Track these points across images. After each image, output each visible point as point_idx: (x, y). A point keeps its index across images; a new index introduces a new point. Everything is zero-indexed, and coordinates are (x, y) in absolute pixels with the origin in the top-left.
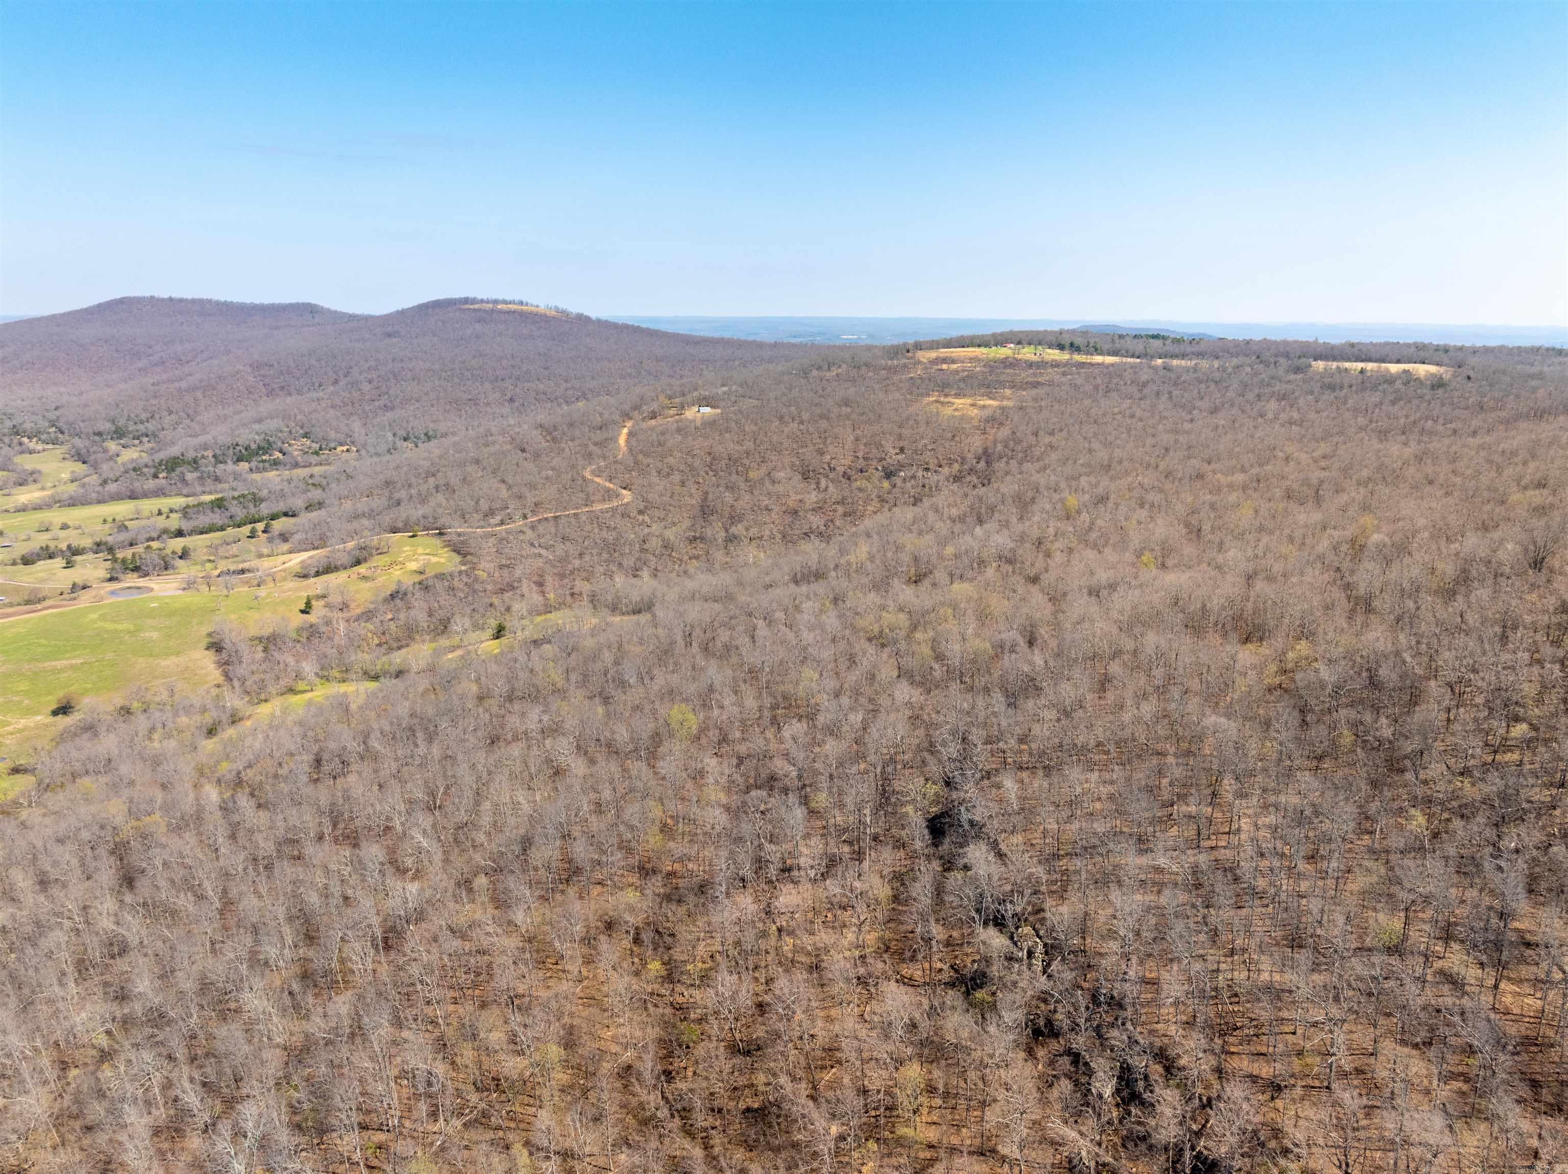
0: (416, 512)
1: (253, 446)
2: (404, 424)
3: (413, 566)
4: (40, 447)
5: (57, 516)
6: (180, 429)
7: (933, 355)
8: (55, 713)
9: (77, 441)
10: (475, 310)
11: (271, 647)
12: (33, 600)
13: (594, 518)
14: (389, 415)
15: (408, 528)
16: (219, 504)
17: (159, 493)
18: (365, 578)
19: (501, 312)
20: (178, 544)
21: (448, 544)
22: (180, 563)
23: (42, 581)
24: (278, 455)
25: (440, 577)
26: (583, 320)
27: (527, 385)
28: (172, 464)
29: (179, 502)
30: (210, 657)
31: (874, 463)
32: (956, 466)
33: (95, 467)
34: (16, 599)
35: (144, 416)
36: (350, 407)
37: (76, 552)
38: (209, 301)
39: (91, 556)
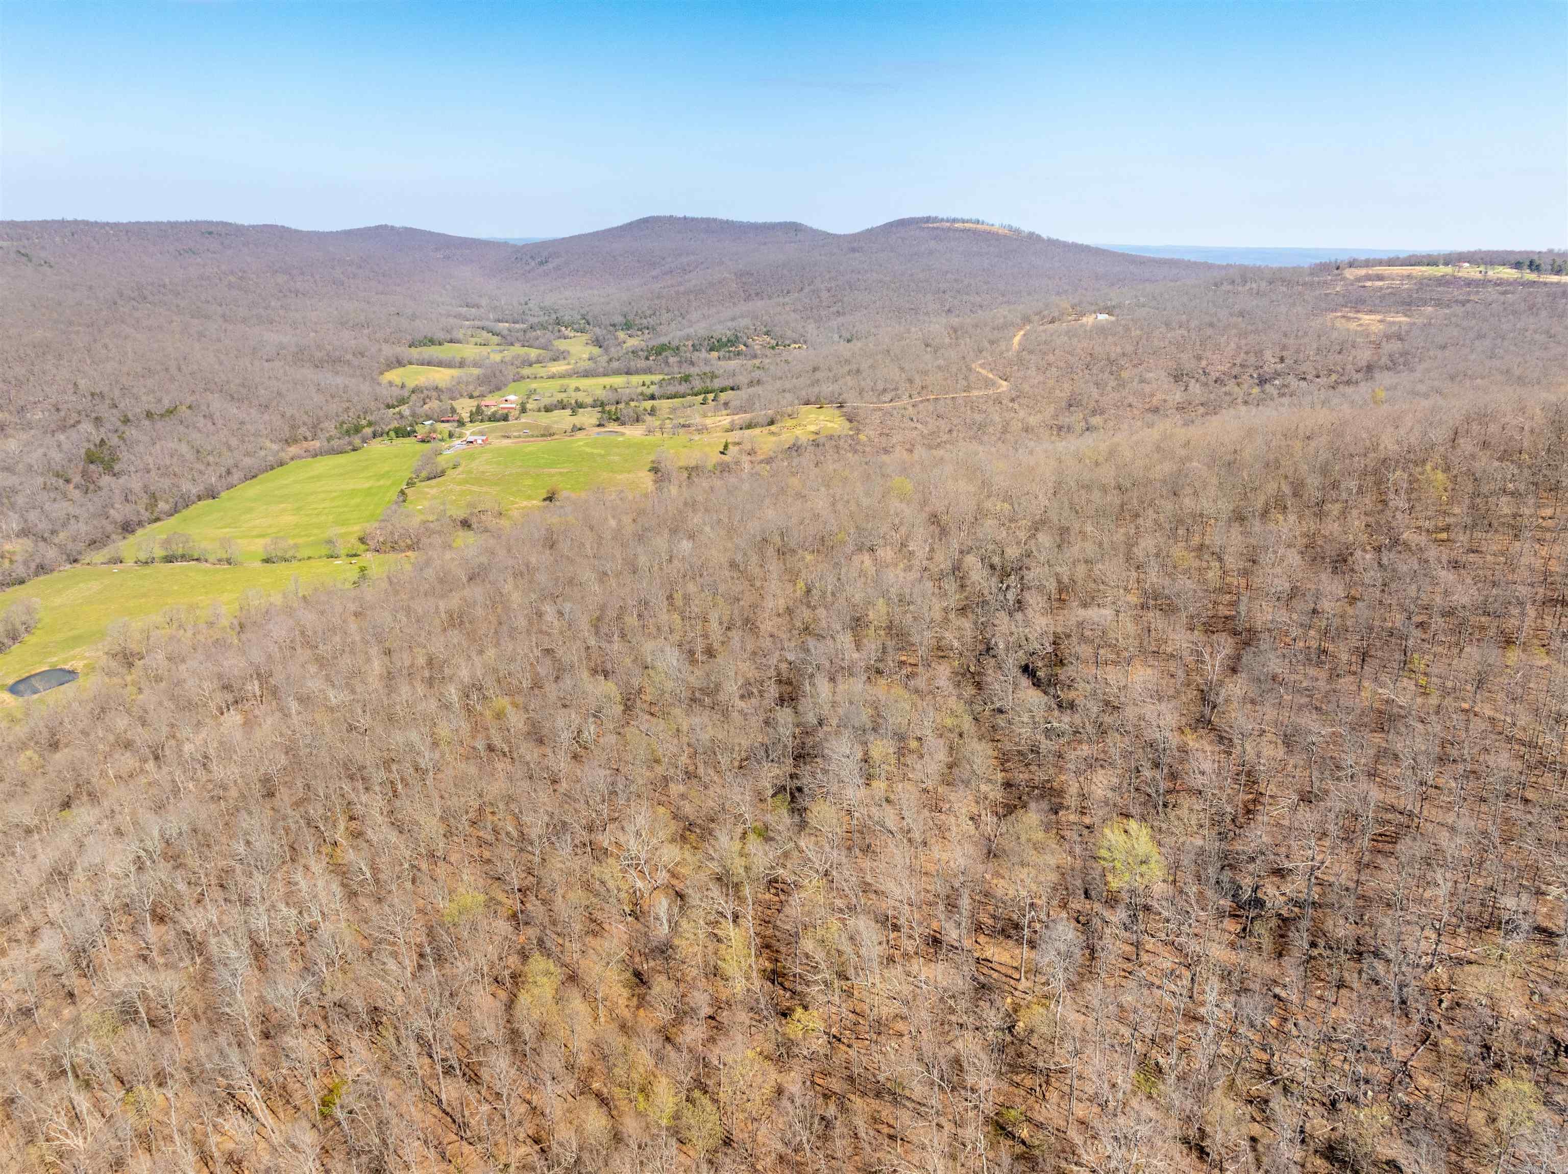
0: (827, 389)
1: (724, 339)
2: (851, 327)
3: (812, 428)
4: (572, 334)
5: (573, 383)
6: (673, 325)
7: (1362, 272)
8: (545, 500)
9: (597, 330)
10: (934, 228)
11: (694, 474)
12: (547, 433)
13: (968, 402)
14: (840, 320)
15: (818, 402)
16: (686, 379)
17: (648, 371)
18: (773, 433)
19: (957, 230)
20: (648, 404)
21: (844, 415)
22: (648, 418)
23: (556, 422)
24: (742, 347)
25: (831, 437)
26: (1033, 238)
27: (965, 298)
28: (660, 350)
29: (657, 378)
30: (651, 475)
31: (1251, 370)
32: (1334, 377)
33: (607, 350)
34: (536, 433)
35: (648, 312)
36: (808, 312)
37: (580, 405)
38: (715, 220)
39: (590, 409)
